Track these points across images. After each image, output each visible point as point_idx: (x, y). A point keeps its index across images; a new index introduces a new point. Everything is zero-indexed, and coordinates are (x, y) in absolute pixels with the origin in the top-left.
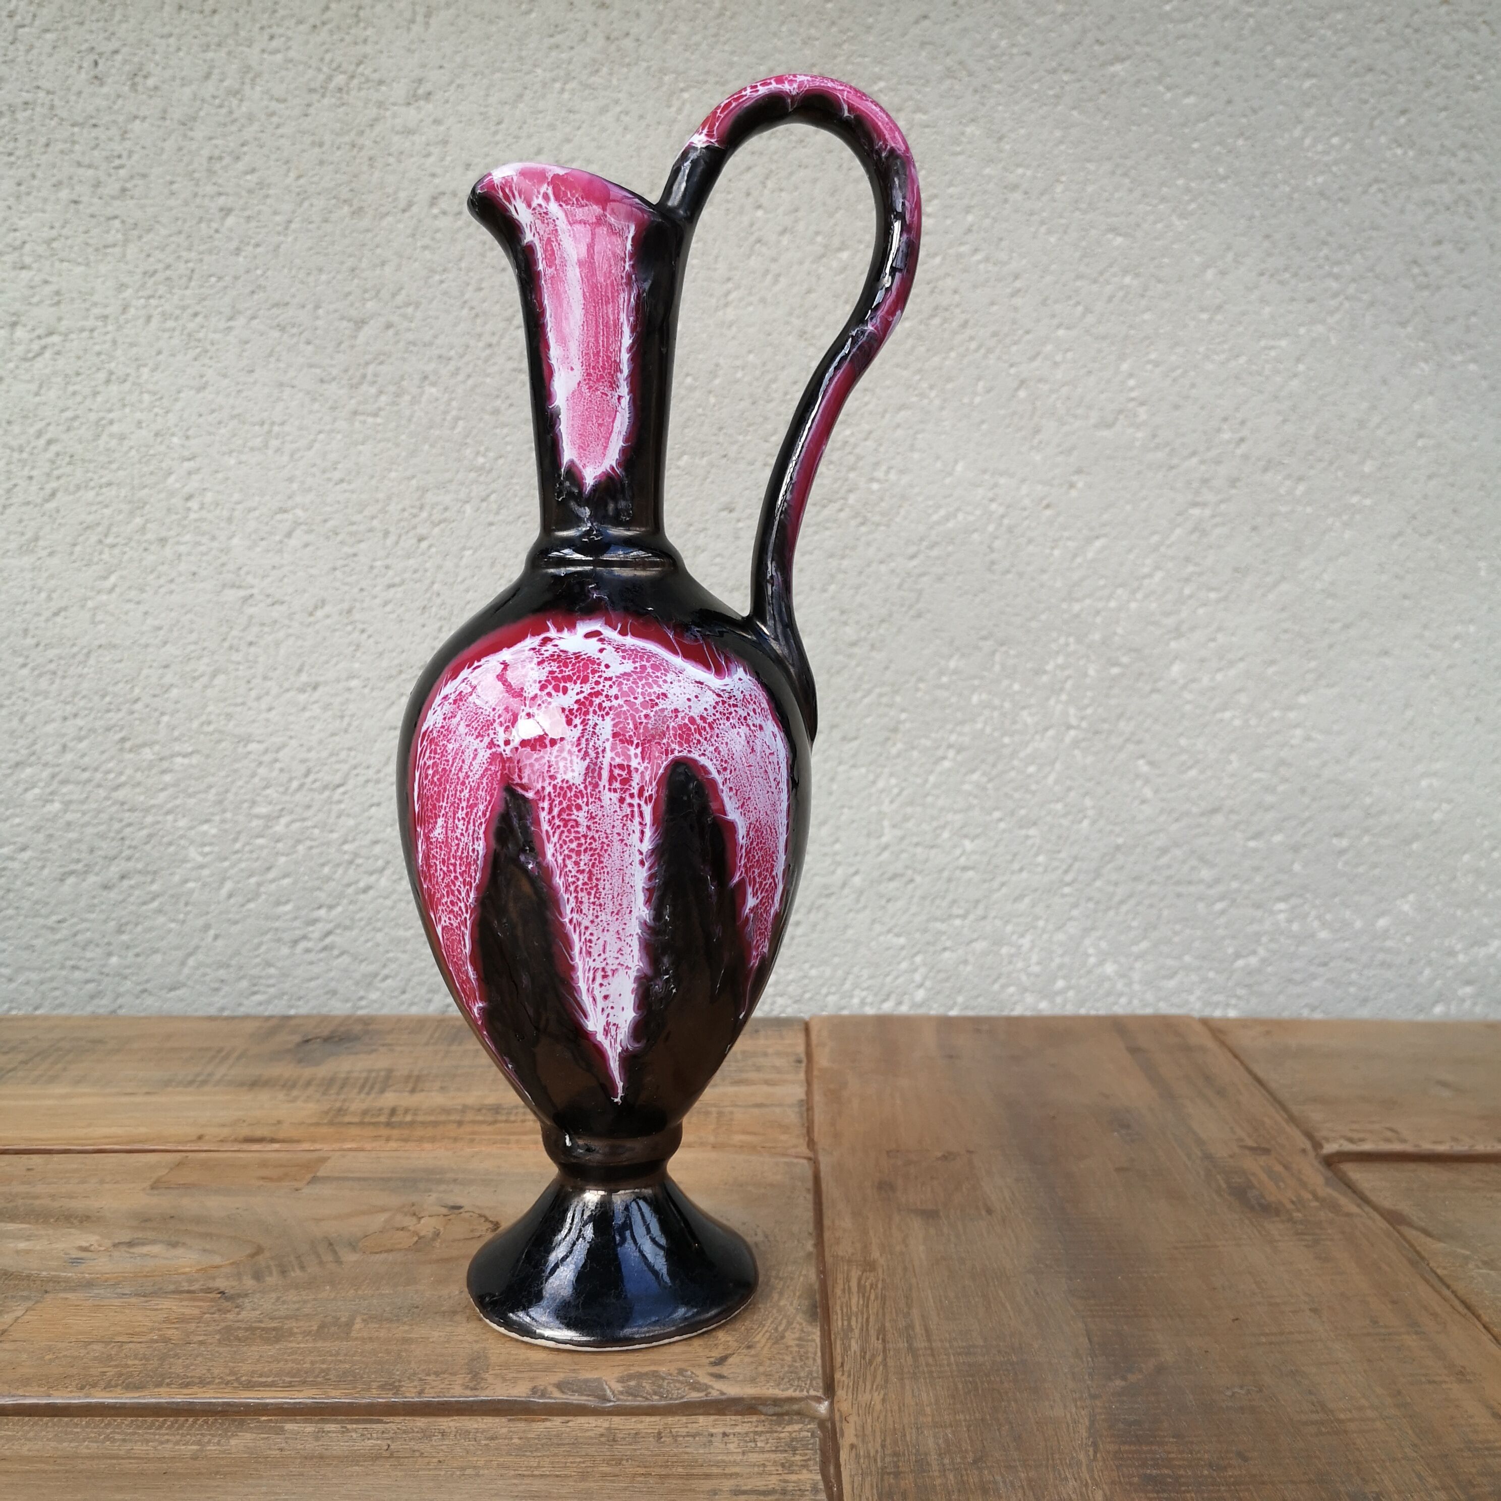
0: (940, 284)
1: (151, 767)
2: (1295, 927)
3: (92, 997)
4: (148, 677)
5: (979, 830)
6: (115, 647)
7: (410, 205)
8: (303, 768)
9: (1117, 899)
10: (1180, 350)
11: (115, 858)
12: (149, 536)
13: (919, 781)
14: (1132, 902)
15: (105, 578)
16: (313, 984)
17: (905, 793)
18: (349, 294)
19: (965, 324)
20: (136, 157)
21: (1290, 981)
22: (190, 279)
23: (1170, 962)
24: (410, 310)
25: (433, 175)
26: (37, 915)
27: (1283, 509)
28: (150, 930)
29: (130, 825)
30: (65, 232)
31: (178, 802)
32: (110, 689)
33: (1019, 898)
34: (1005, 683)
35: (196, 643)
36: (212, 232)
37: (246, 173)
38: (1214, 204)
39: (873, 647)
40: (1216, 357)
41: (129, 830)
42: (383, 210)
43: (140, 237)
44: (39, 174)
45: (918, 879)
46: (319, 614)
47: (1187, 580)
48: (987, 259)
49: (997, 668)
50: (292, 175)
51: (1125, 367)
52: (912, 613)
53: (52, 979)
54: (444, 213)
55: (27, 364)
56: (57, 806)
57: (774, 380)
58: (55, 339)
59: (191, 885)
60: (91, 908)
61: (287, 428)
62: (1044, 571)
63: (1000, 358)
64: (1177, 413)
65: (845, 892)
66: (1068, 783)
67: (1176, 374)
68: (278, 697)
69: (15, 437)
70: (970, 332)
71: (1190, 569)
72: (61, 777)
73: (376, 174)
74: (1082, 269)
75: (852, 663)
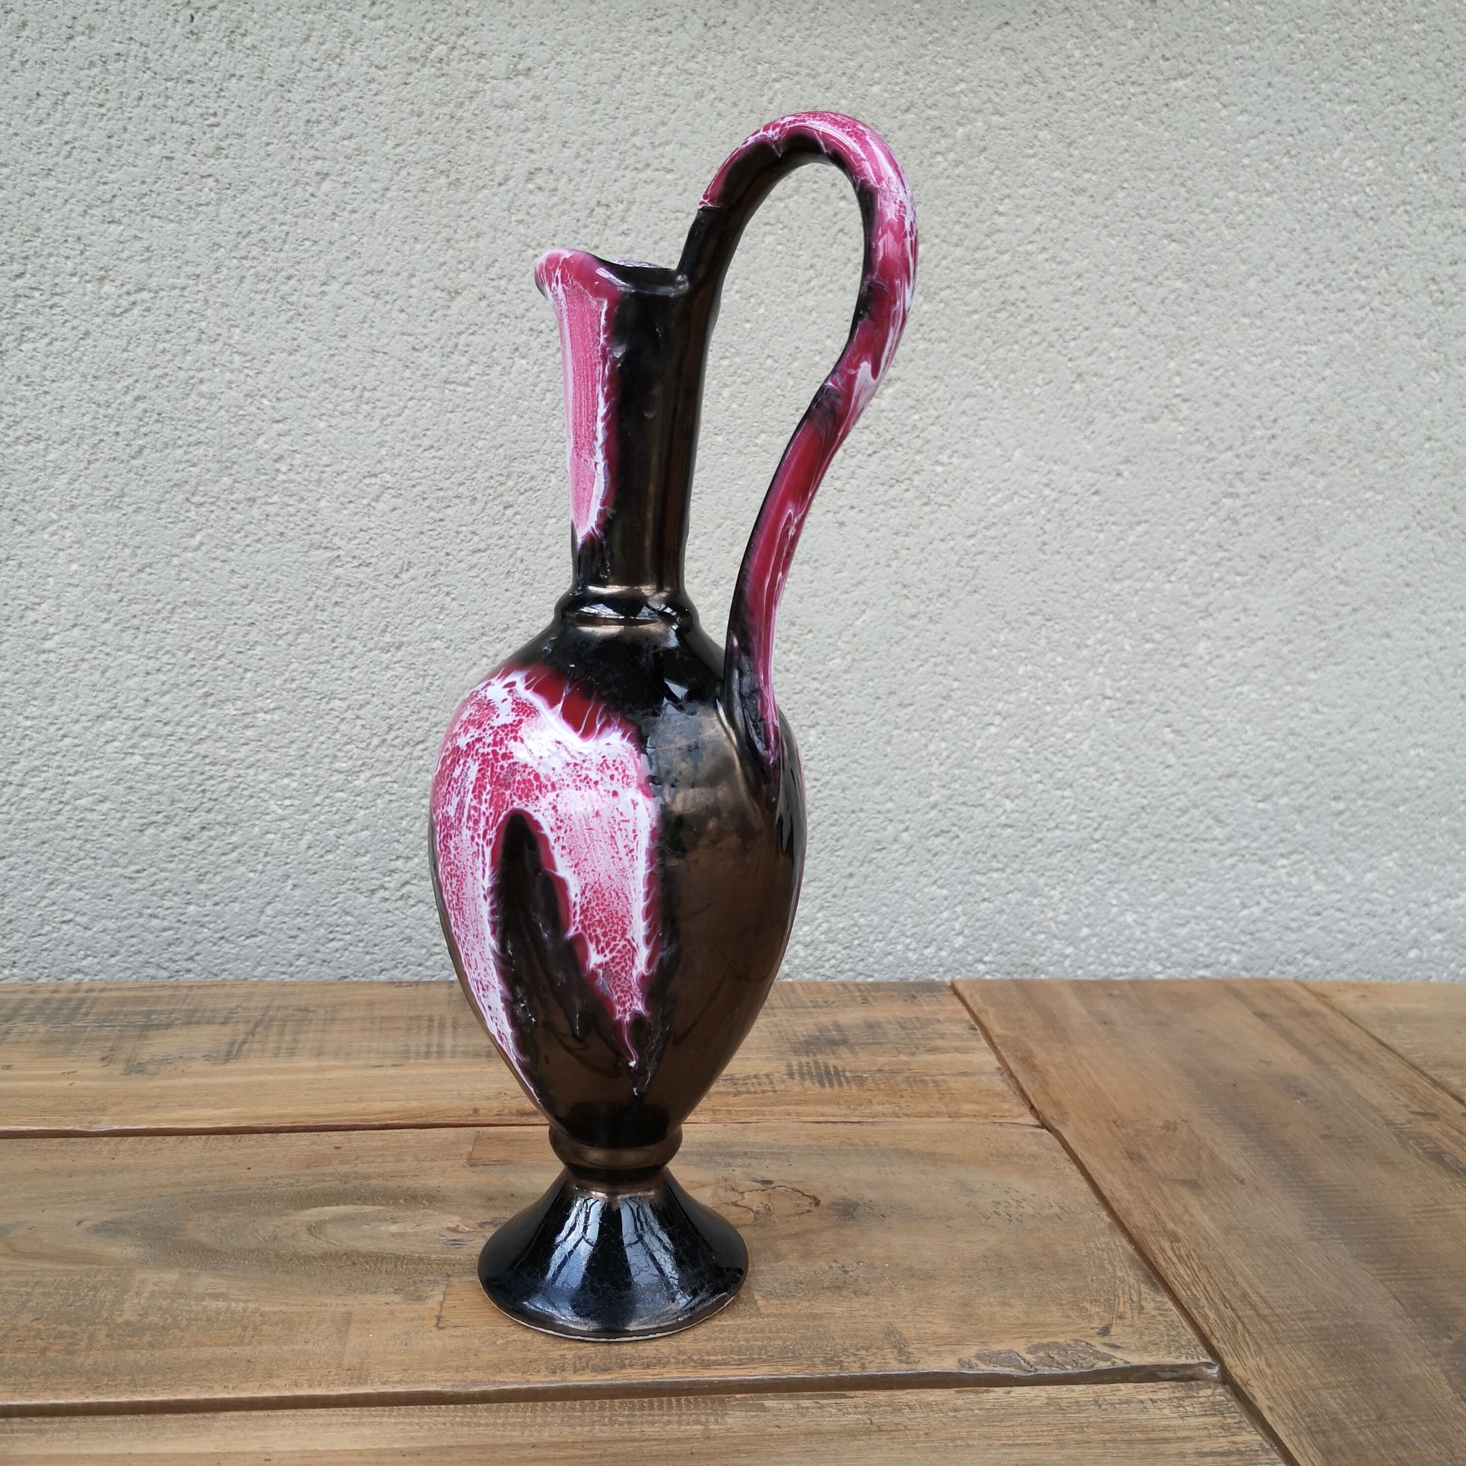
0: (1009, 279)
1: (234, 721)
4: (233, 634)
5: (1020, 791)
6: (200, 604)
7: (507, 179)
8: (384, 726)
9: (1140, 855)
10: (1223, 351)
11: (195, 810)
12: (237, 496)
13: (966, 745)
14: (1153, 857)
15: (192, 536)
16: (389, 931)
17: (954, 756)
18: (444, 264)
19: (1030, 319)
20: (231, 116)
21: (1288, 928)
22: (285, 241)
23: (1184, 912)
24: (503, 283)
25: (531, 151)
26: (115, 865)
27: (1305, 502)
28: (226, 880)
29: (211, 778)
30: (157, 187)
31: (260, 756)
32: (195, 645)
33: (1052, 854)
34: (1050, 655)
35: (281, 602)
36: (307, 196)
37: (344, 138)
38: (1261, 217)
39: (931, 620)
40: (1254, 359)
41: (212, 782)
42: (480, 183)
43: (234, 197)
44: (130, 128)
45: (963, 835)
46: (405, 577)
47: (1217, 564)
48: (1053, 258)
49: (1043, 642)
50: (390, 143)
51: (1172, 365)
52: (968, 588)
53: (130, 927)
54: (540, 189)
55: (115, 320)
56: (138, 759)
58: (145, 295)
59: (270, 837)
60: (171, 858)
61: (377, 394)
62: (1090, 553)
63: (1059, 352)
64: (1217, 410)
65: (896, 846)
66: (1102, 748)
67: (1217, 374)
68: (363, 655)
69: (103, 392)
70: (1036, 327)
71: (1221, 554)
72: (142, 730)
73: (474, 146)
74: (1139, 271)
75: (912, 634)
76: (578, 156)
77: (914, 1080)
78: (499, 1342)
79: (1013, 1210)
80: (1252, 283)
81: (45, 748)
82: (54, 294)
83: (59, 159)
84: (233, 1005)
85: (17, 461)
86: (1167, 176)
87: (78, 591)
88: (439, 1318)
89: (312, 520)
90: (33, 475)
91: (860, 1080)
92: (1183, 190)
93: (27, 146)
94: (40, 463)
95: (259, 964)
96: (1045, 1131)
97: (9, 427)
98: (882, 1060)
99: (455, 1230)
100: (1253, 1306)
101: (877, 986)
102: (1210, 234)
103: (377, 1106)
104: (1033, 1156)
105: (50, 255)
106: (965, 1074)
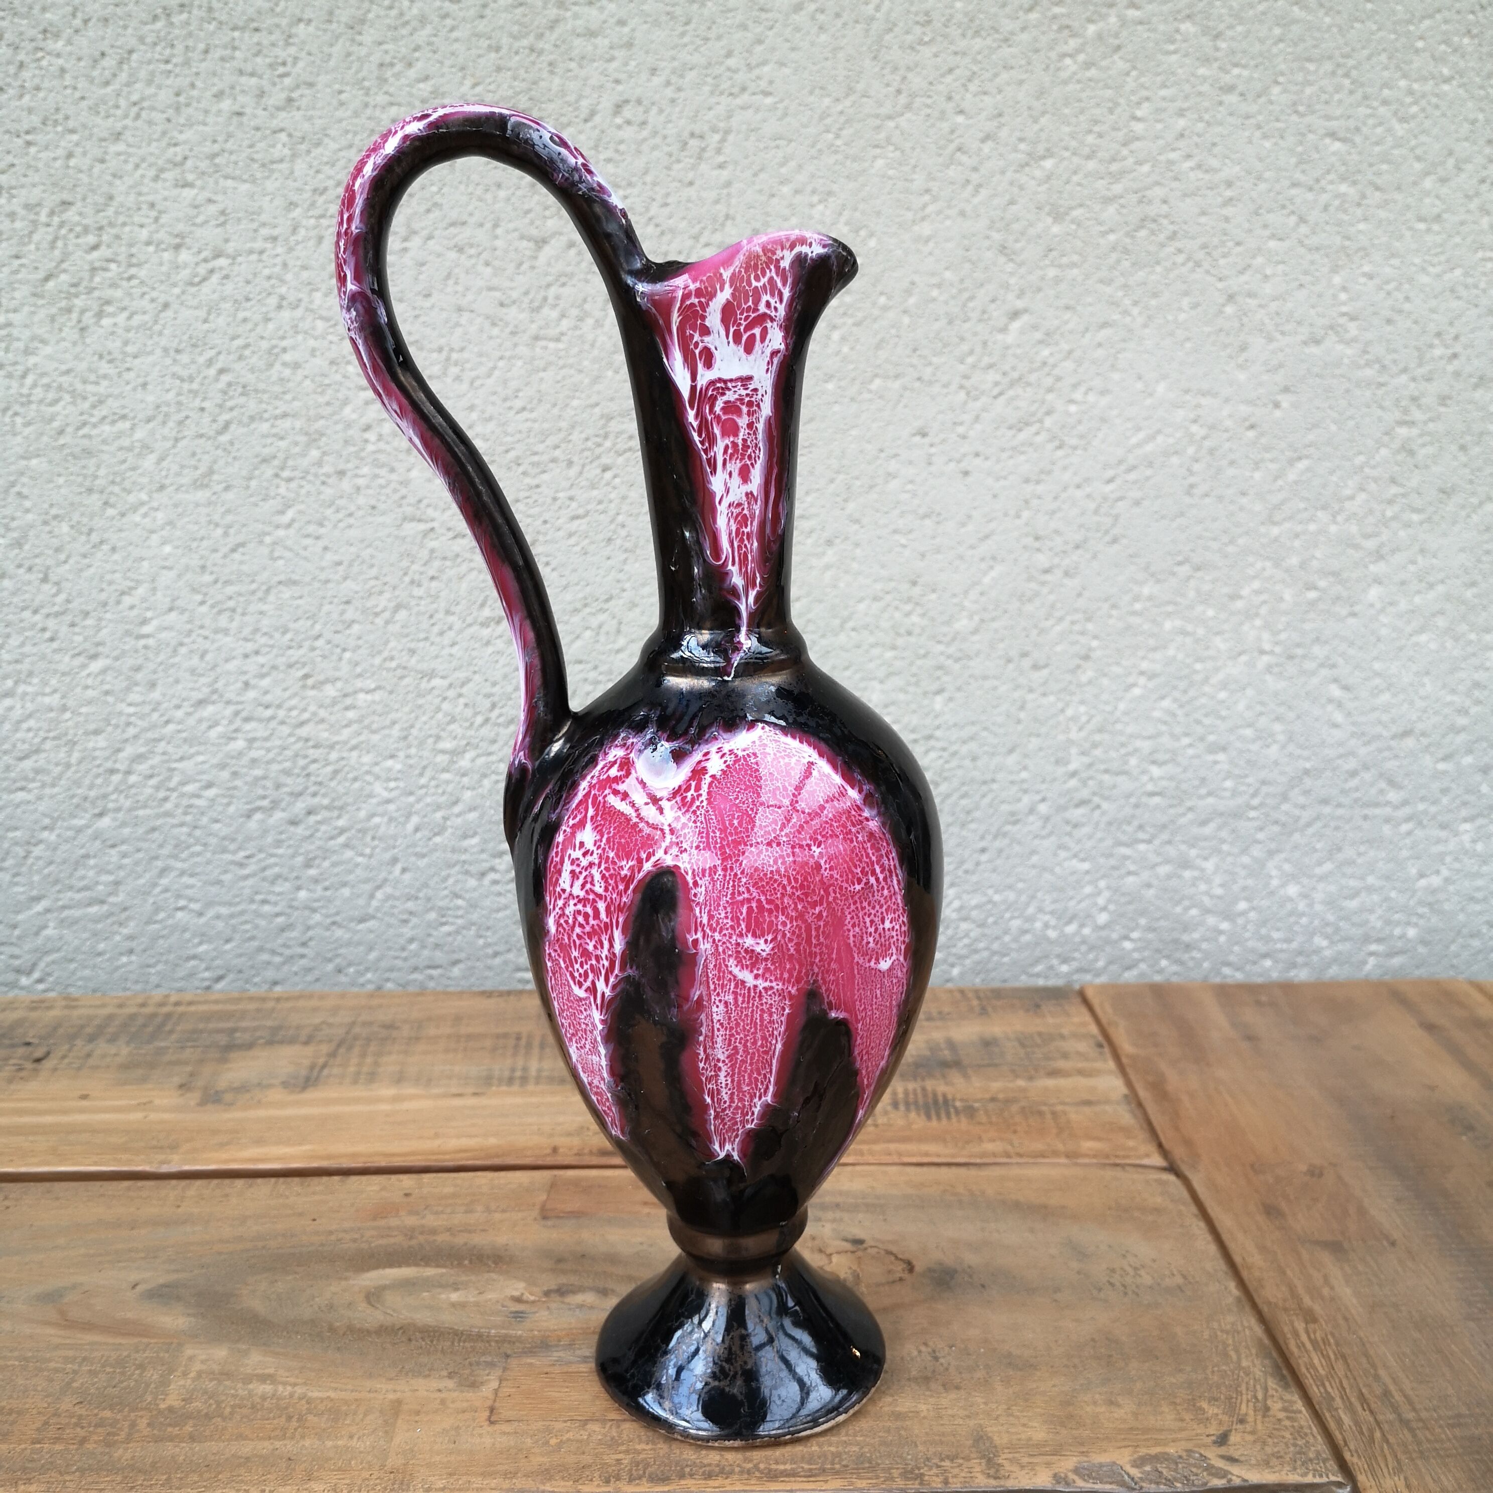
0: (1148, 193)
1: (334, 702)
2: (1479, 847)
3: (283, 930)
4: (329, 613)
5: (1167, 757)
6: (295, 583)
7: (593, 113)
8: (487, 703)
9: (1302, 822)
10: (1395, 262)
11: (300, 794)
12: (327, 469)
13: (1109, 708)
14: (1319, 824)
15: (282, 513)
16: (500, 915)
17: (1094, 720)
19: (1173, 236)
20: (301, 64)
21: (1472, 899)
23: (1353, 883)
25: (617, 82)
26: (224, 851)
28: (334, 865)
30: (229, 146)
31: (362, 738)
32: (292, 625)
33: (1204, 823)
34: (1199, 609)
35: (376, 578)
37: (419, 81)
39: (1066, 574)
40: (1431, 269)
41: (314, 766)
43: (309, 152)
44: (199, 84)
45: (1105, 805)
47: (1390, 502)
48: (1199, 166)
49: (1192, 594)
50: (468, 83)
51: (1337, 280)
52: (1108, 538)
53: (242, 913)
54: (629, 123)
55: (193, 290)
56: (240, 744)
57: (972, 298)
58: (222, 262)
59: (377, 820)
60: (278, 843)
61: (466, 355)
62: (1244, 494)
63: (1208, 272)
64: (1389, 328)
65: (1031, 818)
66: (1259, 708)
67: (1390, 287)
68: (460, 631)
69: (185, 366)
70: (1178, 244)
71: (1394, 490)
72: (244, 714)
73: (557, 81)
74: (1298, 176)
75: (1045, 590)
76: (668, 83)
77: (1033, 1111)
78: (553, 1441)
79: (1128, 1280)
80: (1428, 183)
81: (150, 735)
82: (131, 265)
83: (128, 122)
84: (317, 1021)
85: (104, 442)
86: (1328, 66)
87: (172, 574)
88: (492, 1410)
89: (404, 491)
90: (121, 455)
91: (970, 1111)
92: (1347, 82)
93: (94, 110)
94: (126, 442)
95: (371, 949)
96: (1172, 1178)
97: (94, 407)
98: (996, 1086)
99: (518, 1300)
100: (1395, 1409)
101: (997, 994)
102: (1379, 130)
103: (453, 1143)
104: (1157, 1210)
105: (124, 224)
106: (1088, 1103)
